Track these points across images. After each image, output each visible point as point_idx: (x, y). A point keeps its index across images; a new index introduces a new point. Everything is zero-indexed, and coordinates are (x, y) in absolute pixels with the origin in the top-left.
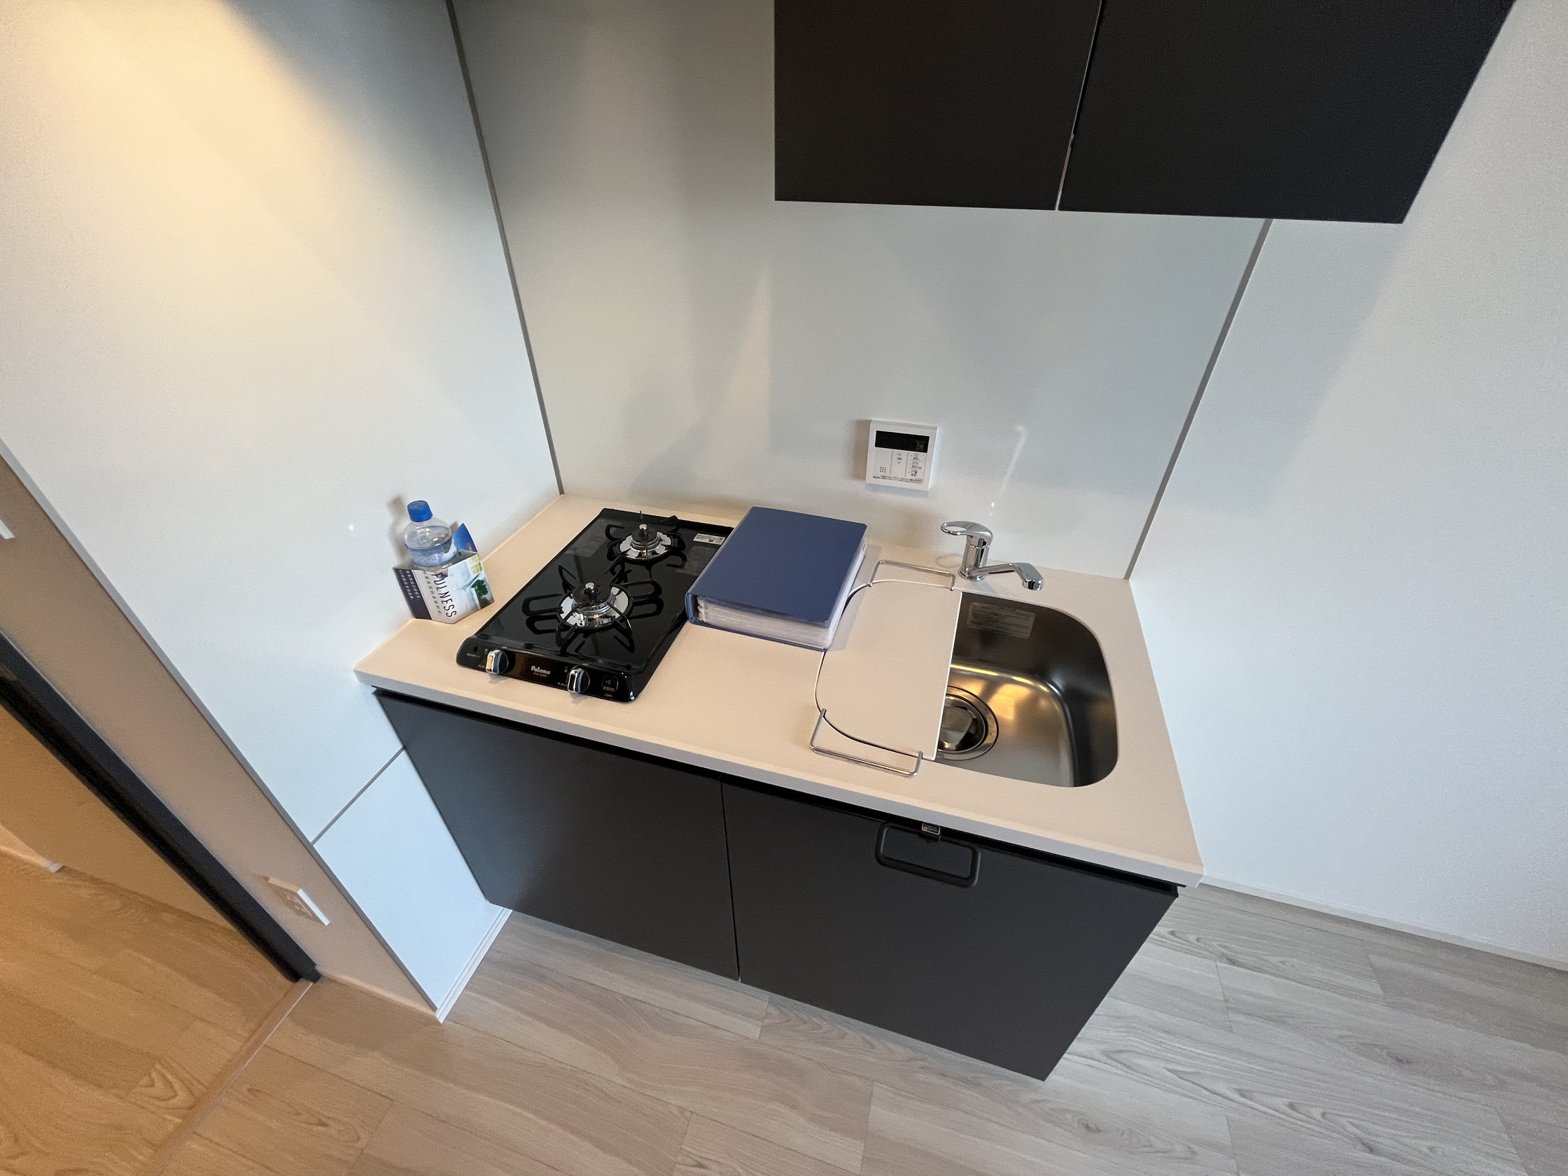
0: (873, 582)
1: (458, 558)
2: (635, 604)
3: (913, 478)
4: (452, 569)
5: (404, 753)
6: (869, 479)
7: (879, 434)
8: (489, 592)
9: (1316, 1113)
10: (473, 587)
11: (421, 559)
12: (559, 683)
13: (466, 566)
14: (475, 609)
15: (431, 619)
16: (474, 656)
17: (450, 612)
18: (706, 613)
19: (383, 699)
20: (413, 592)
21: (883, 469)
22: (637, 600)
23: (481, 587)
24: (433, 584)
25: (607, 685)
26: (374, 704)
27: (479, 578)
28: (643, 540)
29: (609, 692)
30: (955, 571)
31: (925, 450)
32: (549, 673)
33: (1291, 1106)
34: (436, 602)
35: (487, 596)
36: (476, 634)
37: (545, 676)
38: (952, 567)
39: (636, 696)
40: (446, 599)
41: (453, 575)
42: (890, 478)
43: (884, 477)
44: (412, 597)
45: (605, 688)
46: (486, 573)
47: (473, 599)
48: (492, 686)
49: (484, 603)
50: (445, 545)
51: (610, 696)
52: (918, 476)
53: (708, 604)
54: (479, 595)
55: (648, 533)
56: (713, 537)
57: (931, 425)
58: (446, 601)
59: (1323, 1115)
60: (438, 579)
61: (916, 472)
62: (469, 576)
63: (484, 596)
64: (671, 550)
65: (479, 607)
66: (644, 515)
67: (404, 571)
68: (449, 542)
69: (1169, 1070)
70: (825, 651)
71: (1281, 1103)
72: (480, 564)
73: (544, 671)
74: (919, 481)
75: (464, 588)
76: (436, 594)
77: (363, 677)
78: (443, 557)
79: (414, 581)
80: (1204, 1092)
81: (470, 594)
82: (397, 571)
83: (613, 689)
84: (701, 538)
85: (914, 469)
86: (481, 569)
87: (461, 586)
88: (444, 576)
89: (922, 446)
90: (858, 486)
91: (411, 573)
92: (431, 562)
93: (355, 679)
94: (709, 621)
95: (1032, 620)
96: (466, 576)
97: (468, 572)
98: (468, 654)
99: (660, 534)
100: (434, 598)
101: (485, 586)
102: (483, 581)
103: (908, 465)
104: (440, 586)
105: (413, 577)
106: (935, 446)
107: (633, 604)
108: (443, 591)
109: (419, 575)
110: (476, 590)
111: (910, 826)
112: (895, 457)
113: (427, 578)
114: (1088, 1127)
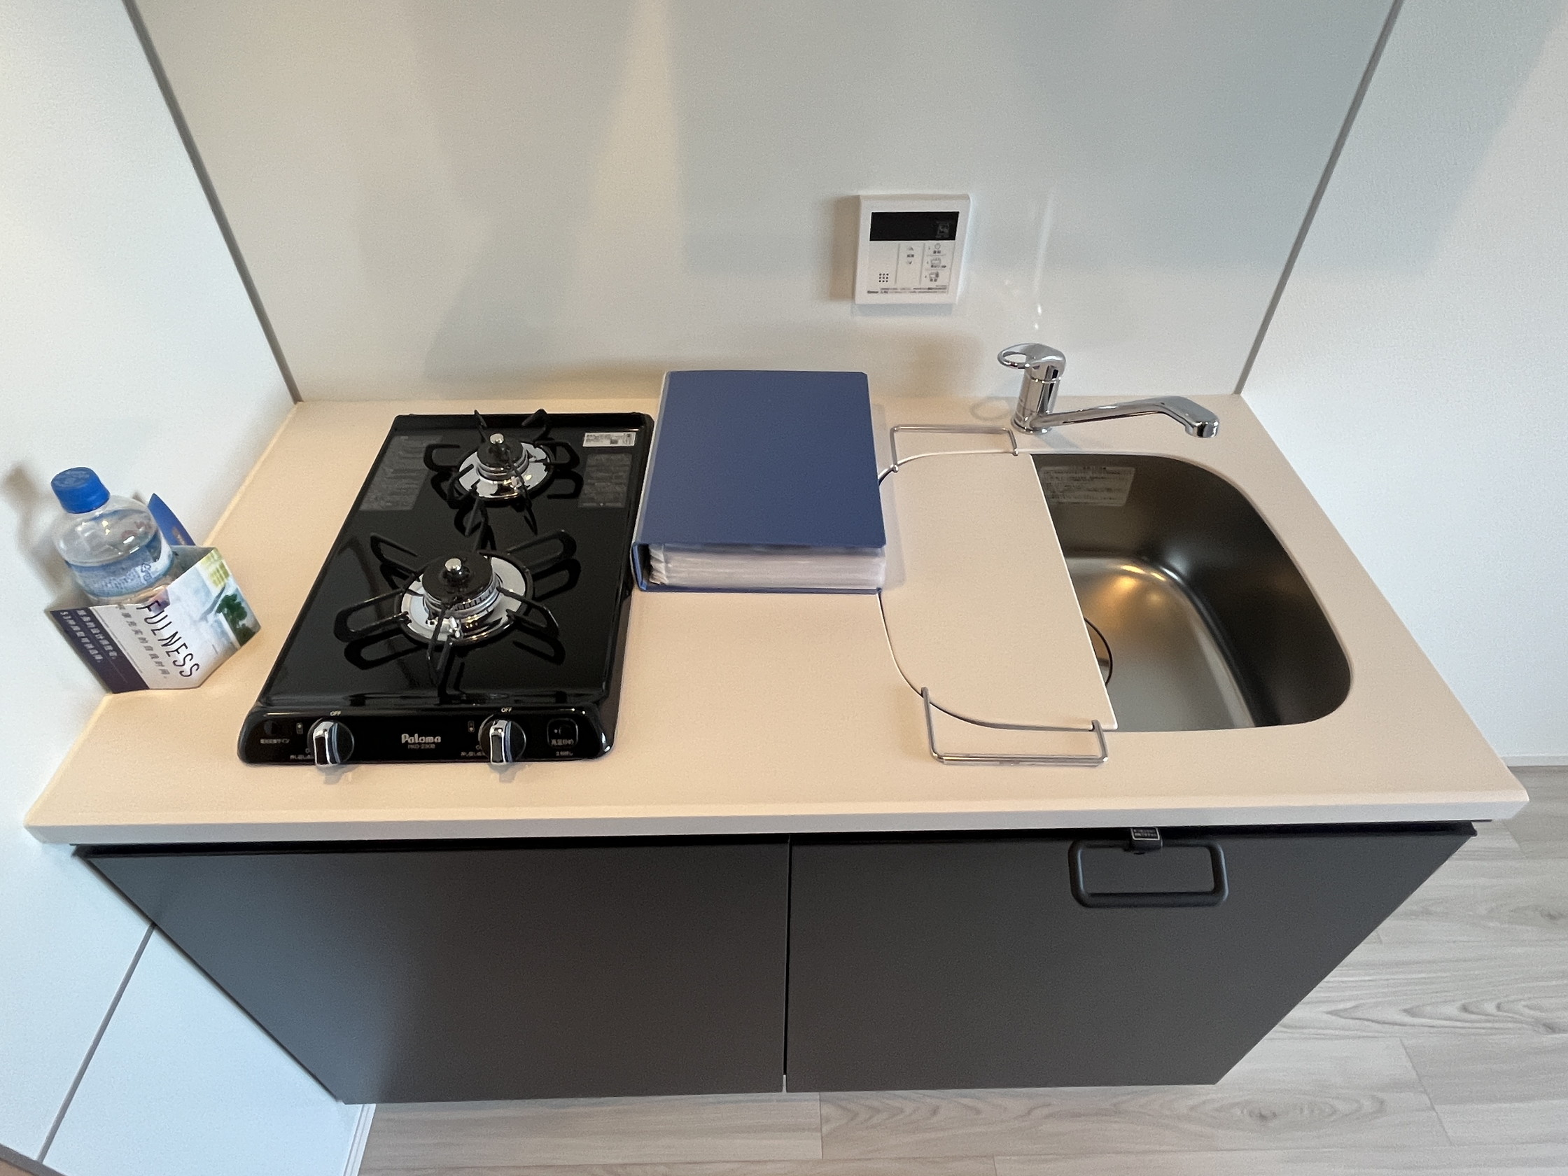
0: (899, 462)
1: (180, 565)
2: (536, 577)
3: (933, 285)
4: (175, 588)
5: (156, 937)
6: (862, 297)
7: (876, 216)
8: (249, 615)
9: (1490, 1007)
10: (219, 610)
11: (109, 584)
12: (463, 754)
13: (198, 575)
14: (231, 651)
15: (146, 688)
16: (275, 741)
17: (187, 668)
18: (667, 569)
19: (95, 861)
20: (99, 648)
21: (883, 277)
22: (538, 570)
23: (232, 608)
24: (143, 626)
25: (557, 737)
26: (83, 876)
27: (229, 592)
28: (501, 460)
29: (563, 748)
30: (1006, 424)
31: (952, 236)
32: (438, 739)
33: (1465, 1009)
34: (154, 656)
35: (246, 622)
36: (259, 700)
37: (433, 746)
38: (999, 418)
39: (610, 742)
40: (174, 647)
41: (178, 599)
42: (895, 290)
43: (885, 291)
44: (99, 657)
45: (554, 742)
46: (237, 580)
47: (224, 633)
48: (332, 789)
49: (245, 635)
50: (152, 548)
51: (567, 753)
52: (940, 282)
53: (670, 554)
54: (233, 623)
55: (508, 448)
56: (614, 435)
57: (959, 193)
58: (177, 650)
59: (1499, 1007)
60: (152, 614)
61: (937, 275)
62: (208, 593)
63: (241, 623)
64: (556, 471)
65: (237, 644)
66: (483, 416)
67: (73, 614)
68: (156, 538)
69: (1330, 1013)
70: (879, 590)
71: (1452, 1010)
72: (222, 566)
73: (430, 739)
74: (943, 288)
75: (204, 617)
76: (152, 641)
77: (47, 834)
78: (153, 569)
79: (99, 625)
80: (1373, 1025)
81: (216, 625)
82: (56, 615)
83: (570, 742)
84: (593, 440)
85: (934, 270)
86: (227, 574)
87: (197, 616)
88: (162, 605)
89: (946, 230)
90: (840, 311)
91: (90, 614)
92: (131, 584)
93: (32, 842)
94: (675, 581)
95: (1130, 478)
96: (203, 594)
97: (205, 585)
98: (262, 741)
99: (527, 447)
100: (150, 649)
101: (240, 603)
102: (234, 597)
103: (925, 263)
104: (160, 625)
105: (94, 619)
106: (964, 227)
107: (534, 576)
108: (166, 633)
109: (107, 615)
110: (224, 615)
111: (1117, 837)
112: (903, 255)
113: (127, 616)
114: (1262, 1117)
